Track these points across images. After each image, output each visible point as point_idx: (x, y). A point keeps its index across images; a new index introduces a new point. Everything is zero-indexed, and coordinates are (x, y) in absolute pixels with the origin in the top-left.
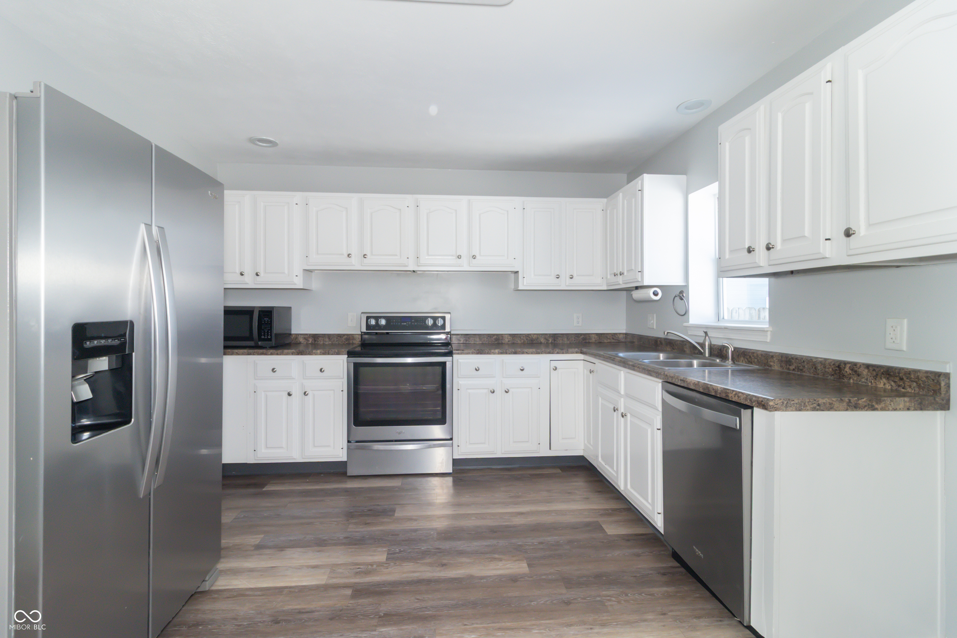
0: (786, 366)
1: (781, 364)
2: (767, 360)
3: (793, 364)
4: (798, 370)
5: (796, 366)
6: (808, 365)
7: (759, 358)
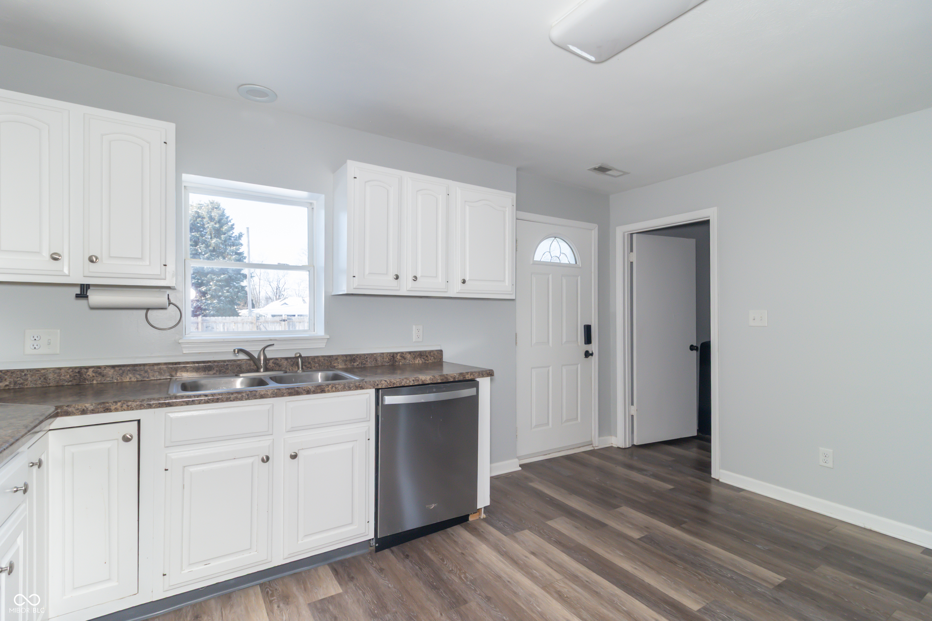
0: (350, 364)
1: (345, 363)
2: (331, 363)
3: (357, 361)
4: (361, 364)
5: (360, 362)
6: (370, 359)
7: (321, 363)
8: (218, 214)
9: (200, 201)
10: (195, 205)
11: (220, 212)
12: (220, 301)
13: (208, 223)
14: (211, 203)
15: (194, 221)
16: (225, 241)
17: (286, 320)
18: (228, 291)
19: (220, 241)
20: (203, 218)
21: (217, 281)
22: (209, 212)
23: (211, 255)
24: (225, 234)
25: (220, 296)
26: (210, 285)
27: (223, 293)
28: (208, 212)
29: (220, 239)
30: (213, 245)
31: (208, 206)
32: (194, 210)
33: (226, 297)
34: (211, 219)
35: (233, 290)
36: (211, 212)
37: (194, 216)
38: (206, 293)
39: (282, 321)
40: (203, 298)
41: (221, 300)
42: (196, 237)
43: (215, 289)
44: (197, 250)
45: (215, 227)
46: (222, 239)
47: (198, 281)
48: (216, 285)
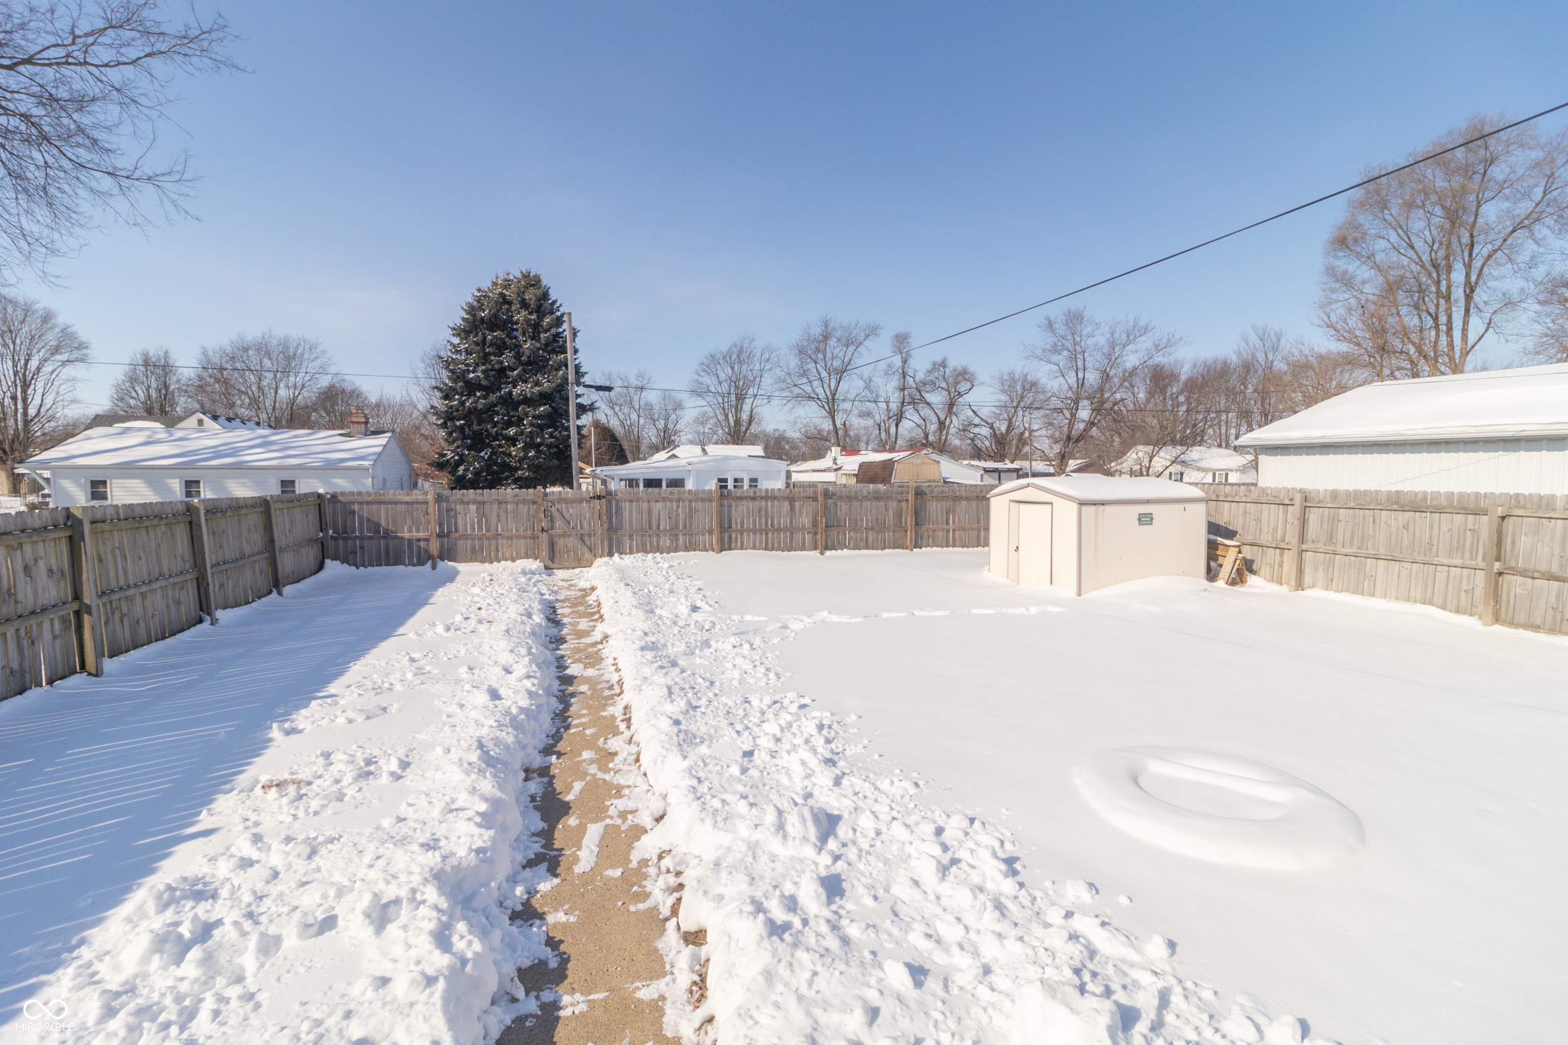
8: (535, 295)
9: (508, 274)
10: (500, 282)
11: (539, 293)
12: (539, 452)
13: (519, 313)
14: (524, 276)
15: (498, 311)
16: (547, 345)
17: (604, 497)
18: (551, 436)
19: (538, 345)
20: (510, 303)
21: (534, 417)
22: (520, 294)
23: (524, 370)
24: (546, 331)
25: (540, 445)
26: (524, 425)
27: (543, 438)
28: (518, 294)
29: (539, 340)
30: (527, 353)
31: (519, 282)
32: (497, 292)
33: (549, 446)
34: (524, 305)
35: (560, 432)
36: (524, 292)
37: (497, 302)
38: (517, 440)
39: (594, 498)
40: (512, 449)
41: (541, 451)
42: (501, 339)
43: (531, 432)
44: (502, 362)
45: (530, 320)
46: (543, 341)
47: (503, 419)
48: (532, 425)
